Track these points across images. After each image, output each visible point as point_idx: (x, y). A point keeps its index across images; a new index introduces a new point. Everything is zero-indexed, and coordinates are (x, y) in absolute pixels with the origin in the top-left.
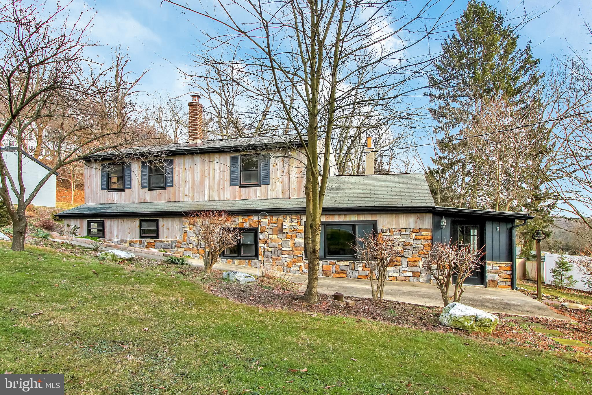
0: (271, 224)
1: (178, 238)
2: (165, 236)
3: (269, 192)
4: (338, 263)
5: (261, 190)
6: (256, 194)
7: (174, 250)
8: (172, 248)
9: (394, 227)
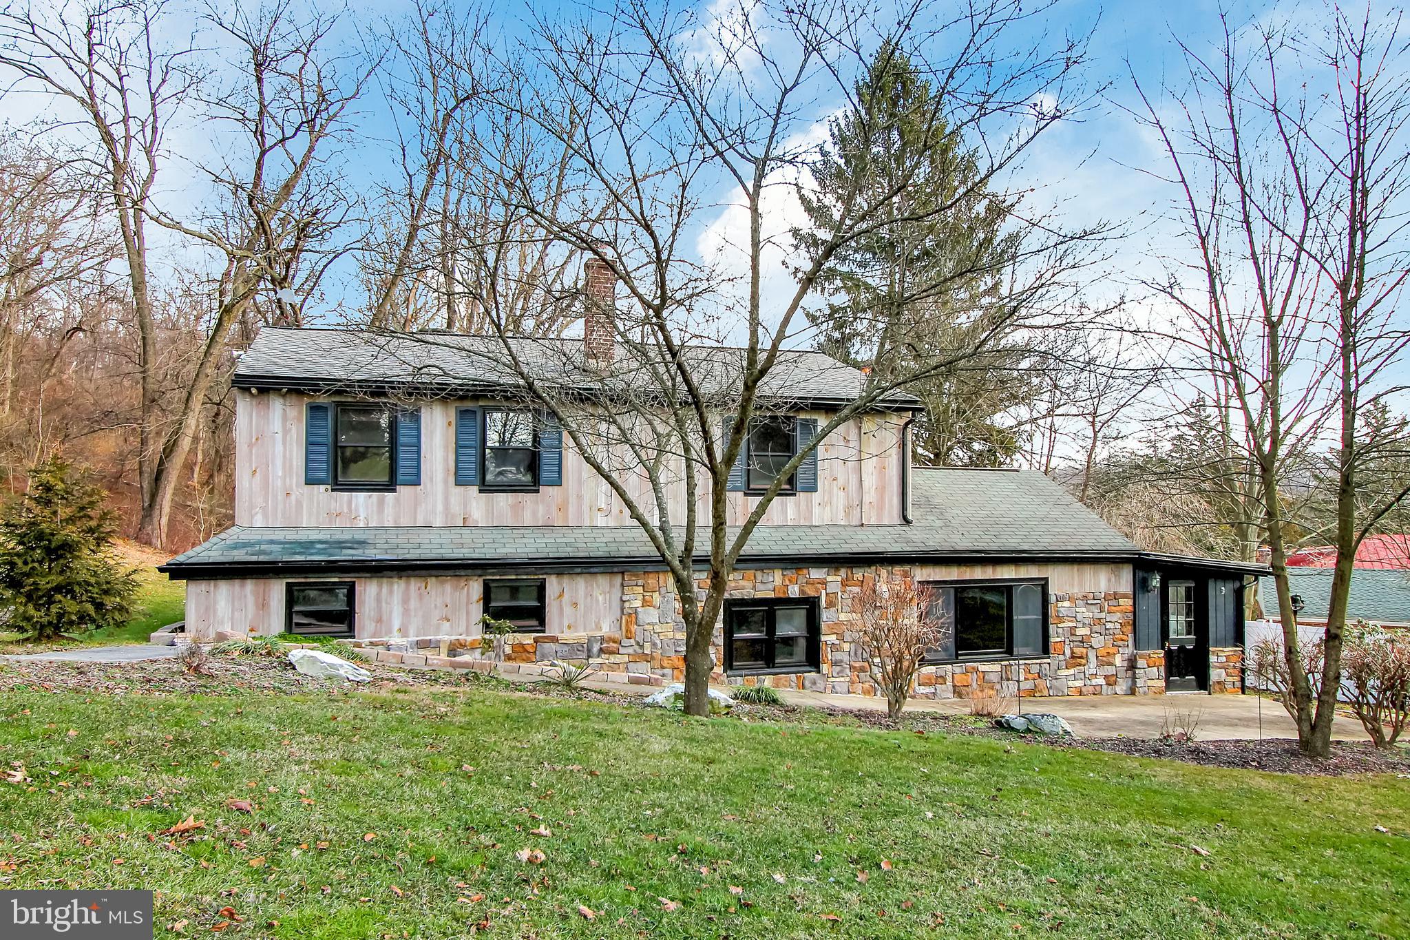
0: (848, 588)
1: (606, 629)
2: (566, 624)
3: (816, 510)
4: (982, 668)
5: (797, 505)
6: (785, 513)
7: (599, 661)
8: (589, 657)
9: (1076, 590)
